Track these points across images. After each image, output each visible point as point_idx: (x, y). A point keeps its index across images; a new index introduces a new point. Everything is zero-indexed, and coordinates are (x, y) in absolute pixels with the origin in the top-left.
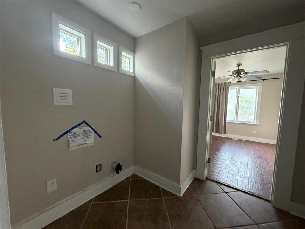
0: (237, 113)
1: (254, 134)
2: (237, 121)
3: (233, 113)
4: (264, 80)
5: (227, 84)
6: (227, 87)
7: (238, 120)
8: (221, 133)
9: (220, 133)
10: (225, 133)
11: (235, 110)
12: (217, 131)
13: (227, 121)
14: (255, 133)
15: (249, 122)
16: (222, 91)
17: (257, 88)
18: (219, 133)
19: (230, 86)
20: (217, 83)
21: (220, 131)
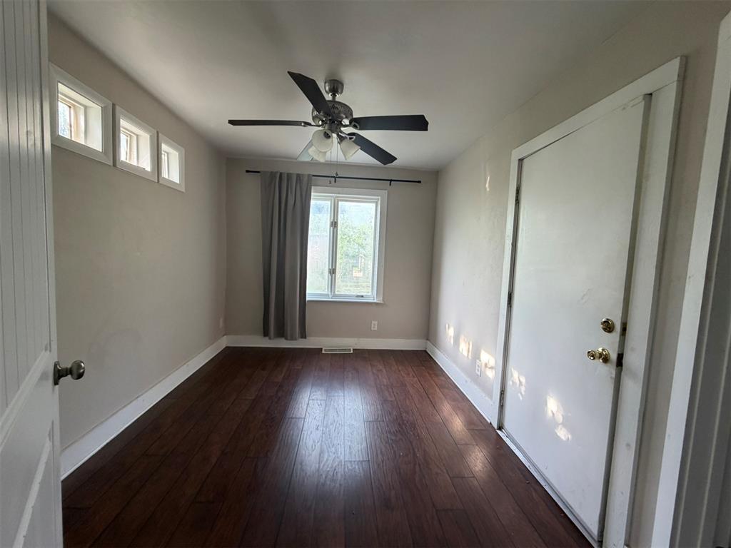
0: (333, 272)
1: (372, 329)
2: (335, 295)
3: (322, 273)
4: (391, 181)
5: (306, 179)
6: (304, 188)
7: (337, 293)
8: (293, 338)
9: (289, 338)
10: (303, 335)
11: (327, 263)
12: (281, 333)
13: (307, 299)
14: (375, 325)
15: (362, 296)
16: (291, 202)
17: (377, 203)
18: (286, 339)
19: (313, 188)
20: (277, 172)
21: (289, 333)
